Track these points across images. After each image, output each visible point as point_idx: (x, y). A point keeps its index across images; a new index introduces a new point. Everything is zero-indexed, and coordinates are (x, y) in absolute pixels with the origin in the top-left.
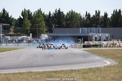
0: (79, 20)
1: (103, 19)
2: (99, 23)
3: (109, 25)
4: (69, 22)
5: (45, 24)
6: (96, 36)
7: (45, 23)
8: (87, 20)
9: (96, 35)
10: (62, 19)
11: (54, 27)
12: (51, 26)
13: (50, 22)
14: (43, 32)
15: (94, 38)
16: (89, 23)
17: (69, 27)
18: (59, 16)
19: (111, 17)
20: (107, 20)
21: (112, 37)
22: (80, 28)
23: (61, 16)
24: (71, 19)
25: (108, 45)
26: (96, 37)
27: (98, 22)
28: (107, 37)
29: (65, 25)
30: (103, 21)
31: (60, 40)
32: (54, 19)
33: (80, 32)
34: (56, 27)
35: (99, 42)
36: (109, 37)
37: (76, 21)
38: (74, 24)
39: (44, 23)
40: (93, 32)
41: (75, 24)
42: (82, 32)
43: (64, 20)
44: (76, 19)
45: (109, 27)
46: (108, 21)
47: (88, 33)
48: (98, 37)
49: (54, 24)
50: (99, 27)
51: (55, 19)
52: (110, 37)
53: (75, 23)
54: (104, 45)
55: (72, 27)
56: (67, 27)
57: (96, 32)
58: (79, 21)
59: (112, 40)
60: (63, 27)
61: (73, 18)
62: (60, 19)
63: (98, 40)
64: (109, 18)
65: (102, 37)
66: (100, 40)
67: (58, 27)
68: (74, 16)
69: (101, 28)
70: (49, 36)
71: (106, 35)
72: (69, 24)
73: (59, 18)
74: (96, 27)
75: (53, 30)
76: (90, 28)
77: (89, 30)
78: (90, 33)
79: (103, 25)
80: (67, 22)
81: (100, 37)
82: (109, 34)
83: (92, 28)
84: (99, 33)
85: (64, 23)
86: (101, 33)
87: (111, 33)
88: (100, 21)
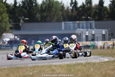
0: (61, 11)
1: (97, 8)
2: (92, 15)
3: (107, 18)
4: (45, 14)
5: (8, 18)
6: (87, 34)
7: (9, 16)
8: (72, 10)
9: (87, 32)
10: (34, 10)
11: (23, 22)
12: (17, 20)
13: (17, 15)
14: (5, 31)
15: (84, 37)
16: (76, 16)
17: (46, 21)
18: (30, 4)
19: (110, 5)
20: (103, 10)
21: (112, 34)
22: (63, 23)
23: (32, 4)
24: (48, 10)
25: (105, 46)
26: (87, 36)
28: (104, 35)
29: (39, 19)
30: (98, 11)
31: (33, 41)
32: (23, 9)
33: (63, 28)
34: (25, 21)
35: (92, 42)
36: (107, 35)
37: (57, 13)
38: (54, 18)
39: (6, 16)
40: (83, 28)
41: (55, 16)
42: (66, 28)
43: (37, 12)
44: (56, 11)
45: (106, 20)
46: (104, 11)
47: (74, 28)
48: (90, 36)
49: (23, 17)
50: (91, 20)
51: (25, 10)
52: (109, 35)
54: (99, 47)
55: (50, 21)
56: (43, 22)
57: (87, 28)
58: (61, 13)
59: (112, 39)
60: (37, 21)
61: (51, 8)
62: (32, 10)
63: (90, 39)
64: (106, 7)
65: (96, 36)
66: (93, 40)
67: (28, 21)
68: (53, 5)
69: (94, 22)
70: (15, 35)
71: (102, 32)
72: (46, 17)
73: (30, 8)
74: (87, 20)
75: (21, 27)
76: (78, 22)
77: (76, 25)
78: (78, 29)
79: (97, 18)
80: (43, 14)
81: (94, 35)
82: (107, 30)
83: (81, 22)
84: (91, 28)
85: (38, 16)
86: (95, 30)
87: (109, 29)
88: (92, 12)
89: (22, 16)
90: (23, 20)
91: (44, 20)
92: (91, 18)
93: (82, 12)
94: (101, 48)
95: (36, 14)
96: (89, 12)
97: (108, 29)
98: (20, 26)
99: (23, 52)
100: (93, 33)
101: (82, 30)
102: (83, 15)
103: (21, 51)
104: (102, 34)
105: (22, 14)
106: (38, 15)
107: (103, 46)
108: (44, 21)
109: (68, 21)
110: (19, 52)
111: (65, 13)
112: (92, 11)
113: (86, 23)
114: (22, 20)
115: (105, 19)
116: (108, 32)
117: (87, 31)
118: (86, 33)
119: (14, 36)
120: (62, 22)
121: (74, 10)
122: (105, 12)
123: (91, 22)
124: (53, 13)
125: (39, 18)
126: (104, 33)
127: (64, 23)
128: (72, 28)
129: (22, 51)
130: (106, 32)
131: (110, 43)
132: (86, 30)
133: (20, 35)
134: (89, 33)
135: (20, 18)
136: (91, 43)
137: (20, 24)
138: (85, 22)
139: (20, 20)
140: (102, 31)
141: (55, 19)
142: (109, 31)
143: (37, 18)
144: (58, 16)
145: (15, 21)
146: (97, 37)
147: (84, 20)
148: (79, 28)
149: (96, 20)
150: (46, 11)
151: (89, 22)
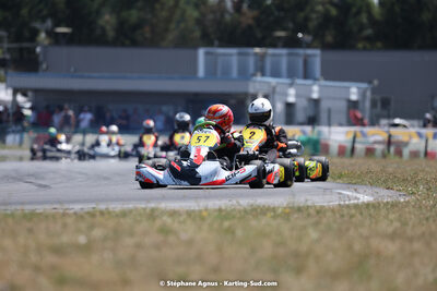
0: (197, 6)
1: (331, 2)
2: (312, 25)
3: (368, 39)
4: (134, 15)
6: (291, 99)
9: (292, 91)
11: (46, 42)
12: (27, 34)
13: (24, 12)
15: (279, 107)
16: (250, 27)
17: (135, 43)
20: (354, 10)
21: (385, 103)
22: (201, 52)
25: (358, 146)
26: (289, 106)
27: (307, 19)
28: (353, 105)
29: (111, 34)
30: (334, 12)
33: (201, 72)
34: (57, 39)
35: (308, 129)
36: (368, 104)
37: (179, 12)
38: (166, 30)
40: (276, 74)
41: (172, 26)
42: (211, 71)
43: (103, 4)
44: (176, 4)
45: (365, 49)
46: (359, 13)
47: (244, 75)
48: (302, 104)
49: (49, 23)
50: (309, 46)
52: (374, 104)
53: (168, 20)
54: (334, 148)
55: (154, 42)
56: (123, 45)
57: (292, 74)
58: (196, 14)
59: (384, 122)
60: (101, 41)
63: (300, 115)
65: (324, 105)
66: (313, 121)
67: (69, 40)
69: (317, 52)
71: (349, 93)
72: (138, 26)
74: (292, 43)
75: (41, 58)
76: (257, 50)
77: (251, 62)
78: (259, 78)
79: (329, 38)
80: (124, 14)
81: (316, 102)
82: (364, 85)
83: (271, 51)
84: (306, 77)
85: (107, 20)
86: (323, 82)
87: (376, 82)
88: (314, 16)
89: (43, 20)
90: (50, 33)
91: (128, 36)
92: (308, 38)
93: (276, 13)
94: (342, 151)
95: (98, 13)
96: (302, 15)
97: (370, 82)
98: (37, 56)
99: (210, 157)
100: (315, 96)
101: (273, 81)
102: (279, 24)
103: (199, 151)
104: (349, 101)
105: (45, 12)
106: (107, 17)
107: (349, 146)
108: (127, 42)
109: (221, 46)
110: (192, 157)
111: (211, 17)
112: (313, 11)
113: (289, 55)
114: (43, 35)
115: (360, 45)
116: (369, 94)
117: (291, 85)
118: (286, 95)
119: (10, 92)
120: (196, 47)
121: (245, 6)
122: (364, 18)
123: (309, 52)
124: (164, 14)
125: (108, 27)
126: (354, 97)
127: (207, 54)
128: (235, 73)
129: (204, 153)
130: (363, 94)
131: (376, 135)
132: (287, 81)
133: (36, 91)
134: (297, 96)
135: (37, 25)
136: (304, 132)
137: (38, 50)
138: (284, 51)
139: (35, 33)
140: (349, 88)
141: (170, 37)
142: (374, 91)
143: (103, 29)
144: (182, 25)
145: (18, 38)
146: (329, 111)
147: (280, 44)
148: (263, 75)
149: (325, 47)
150: (139, 4)
151: (301, 51)
